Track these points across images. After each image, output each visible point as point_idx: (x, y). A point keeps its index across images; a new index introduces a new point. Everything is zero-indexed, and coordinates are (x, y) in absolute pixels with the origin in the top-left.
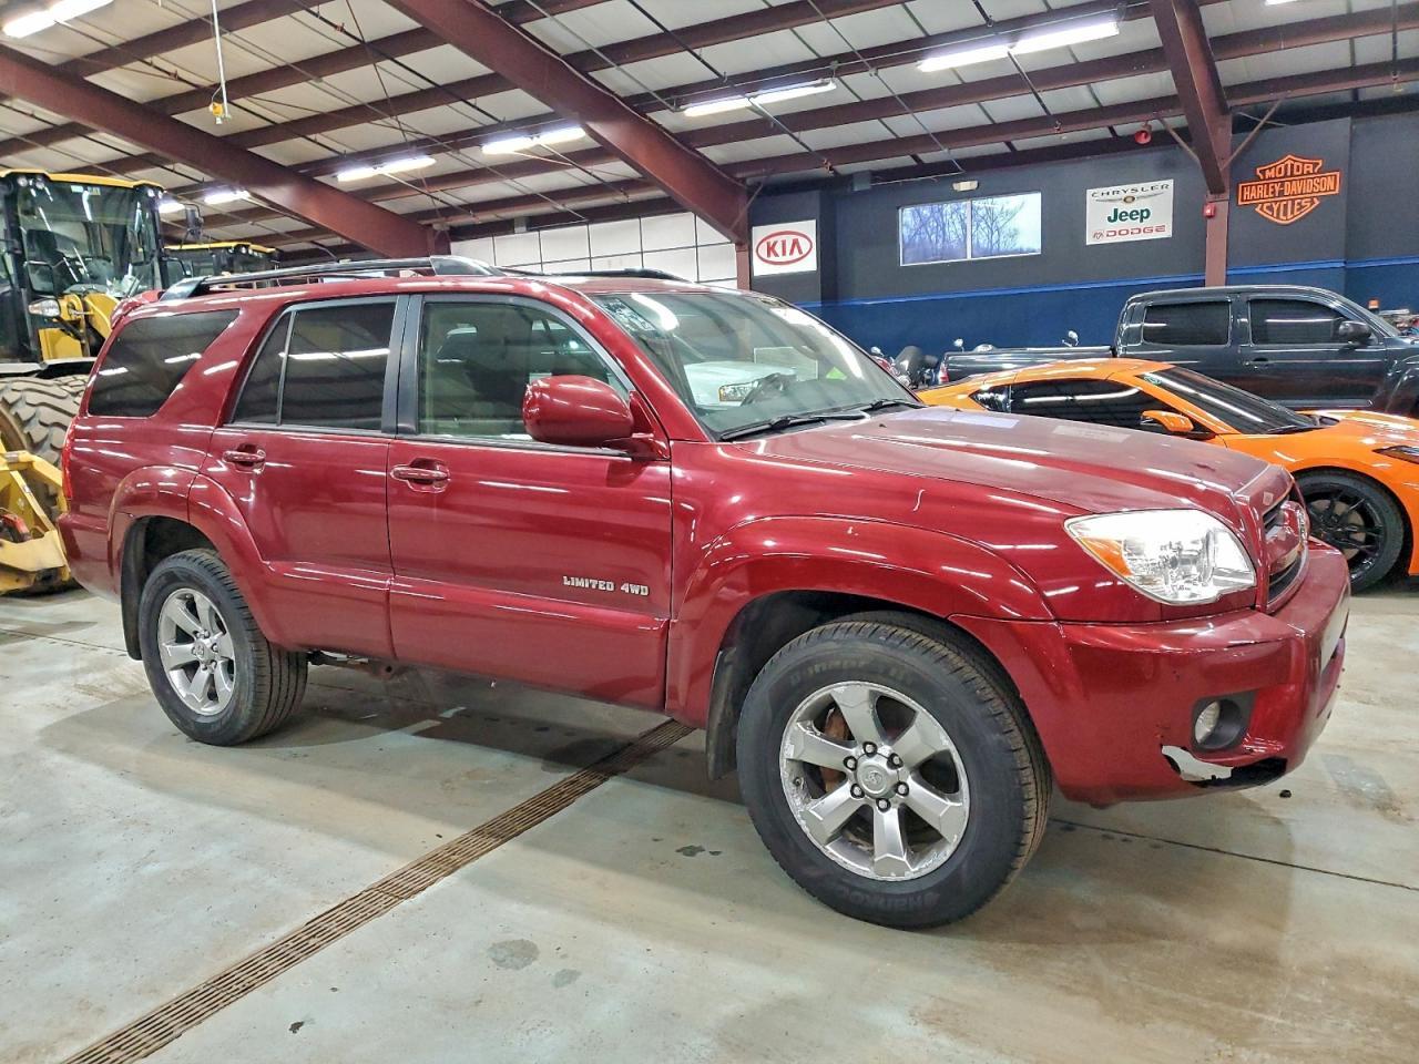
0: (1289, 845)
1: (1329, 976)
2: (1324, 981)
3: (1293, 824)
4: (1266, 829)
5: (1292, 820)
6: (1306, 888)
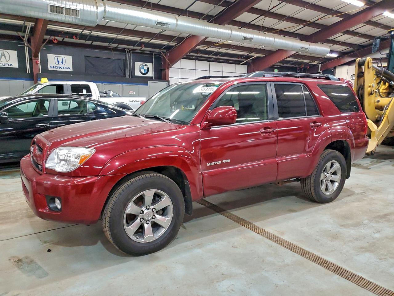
0: (39, 238)
1: (18, 219)
2: (18, 218)
3: (42, 243)
4: (47, 239)
5: (42, 244)
6: (29, 230)
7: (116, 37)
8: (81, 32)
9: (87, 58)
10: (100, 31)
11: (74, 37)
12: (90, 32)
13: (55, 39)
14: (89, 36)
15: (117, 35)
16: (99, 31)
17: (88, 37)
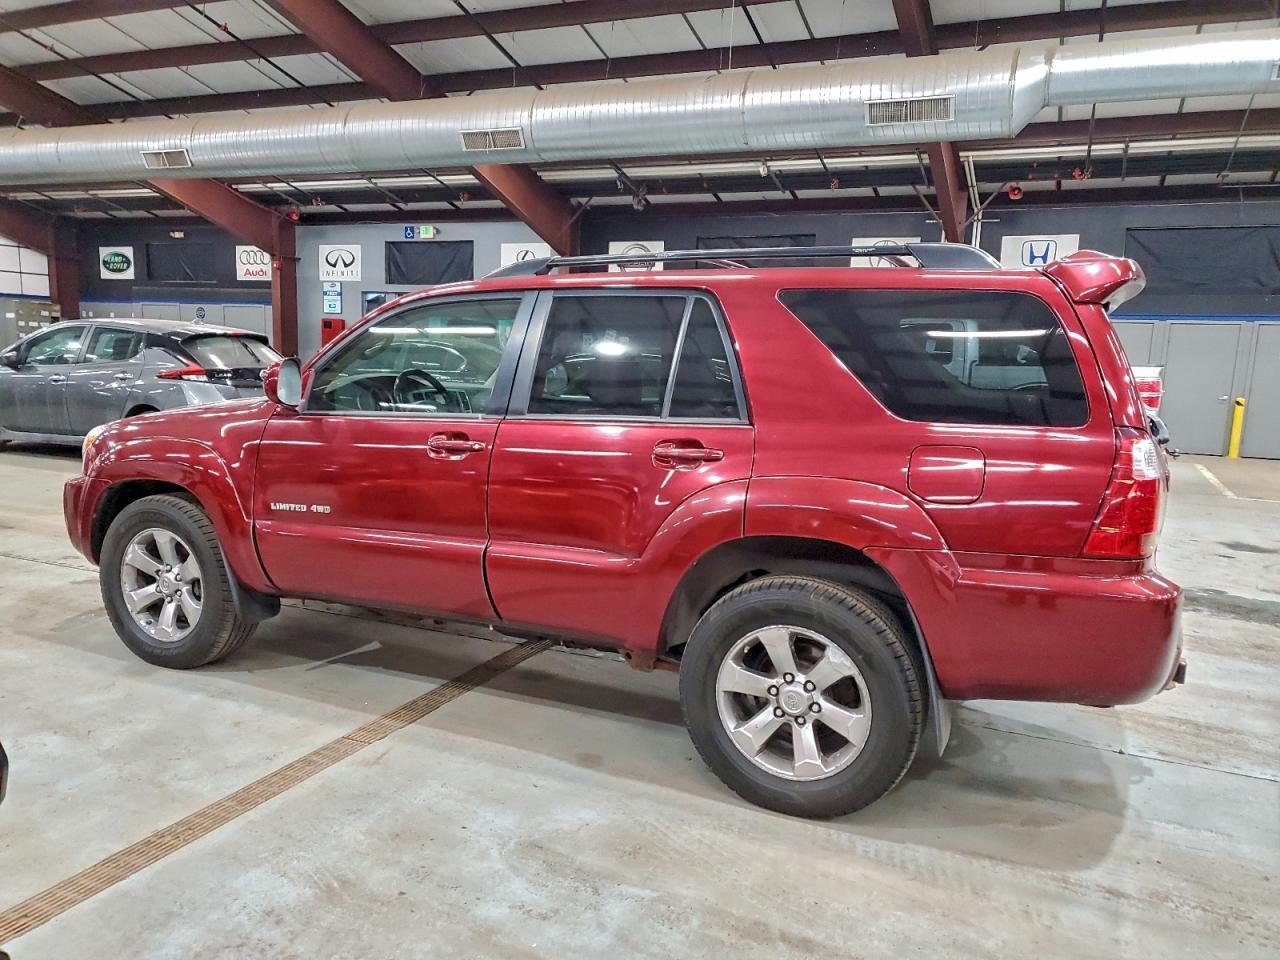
7: (1232, 146)
8: (1085, 154)
9: (1136, 234)
10: (1171, 136)
11: (1077, 172)
12: (1122, 146)
13: (1014, 189)
14: (1125, 160)
15: (1233, 139)
16: (1167, 137)
17: (1125, 165)
